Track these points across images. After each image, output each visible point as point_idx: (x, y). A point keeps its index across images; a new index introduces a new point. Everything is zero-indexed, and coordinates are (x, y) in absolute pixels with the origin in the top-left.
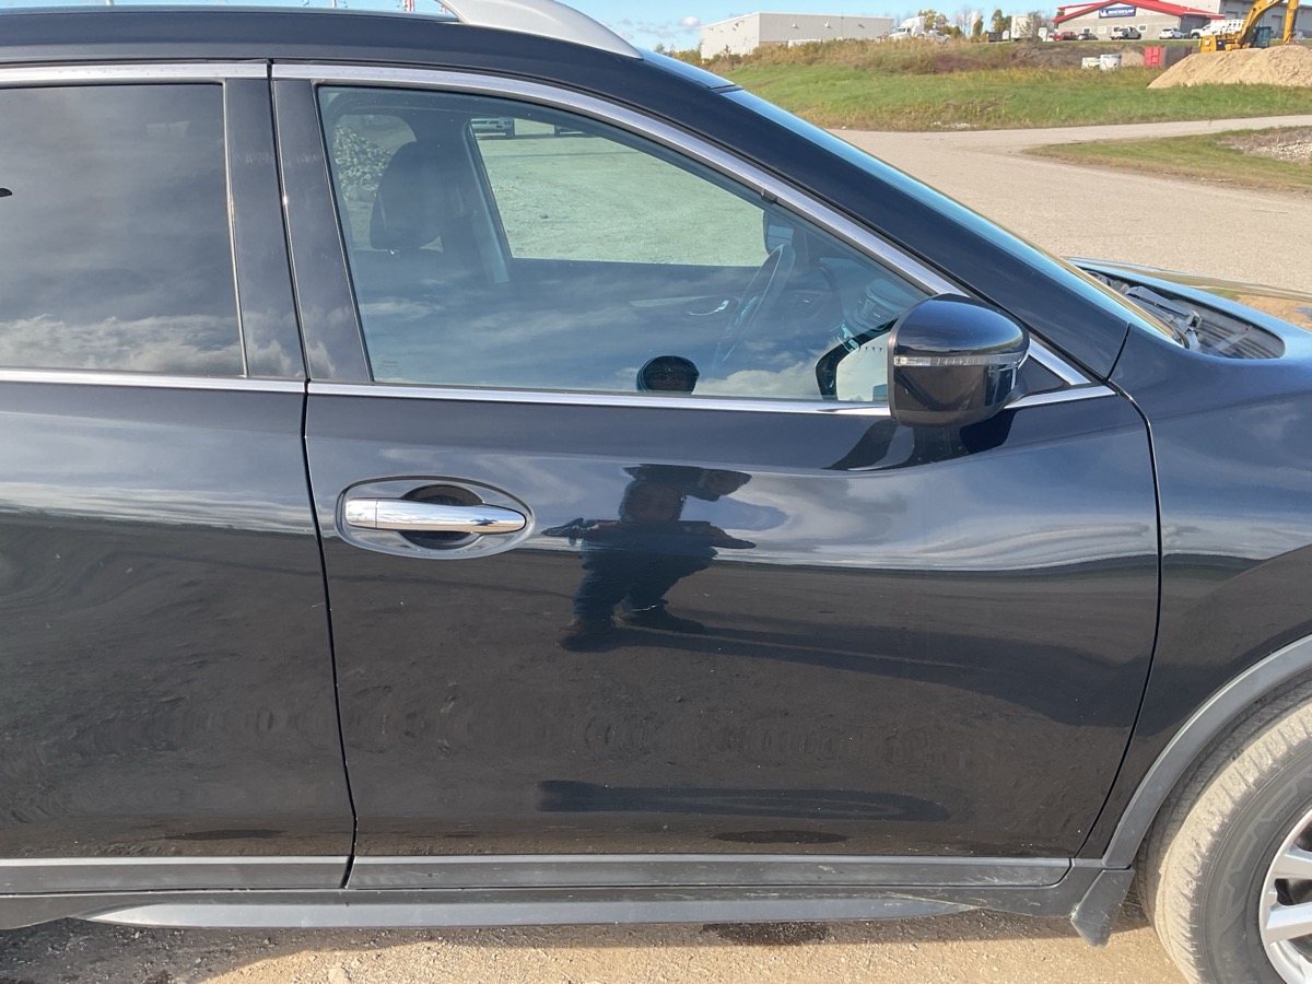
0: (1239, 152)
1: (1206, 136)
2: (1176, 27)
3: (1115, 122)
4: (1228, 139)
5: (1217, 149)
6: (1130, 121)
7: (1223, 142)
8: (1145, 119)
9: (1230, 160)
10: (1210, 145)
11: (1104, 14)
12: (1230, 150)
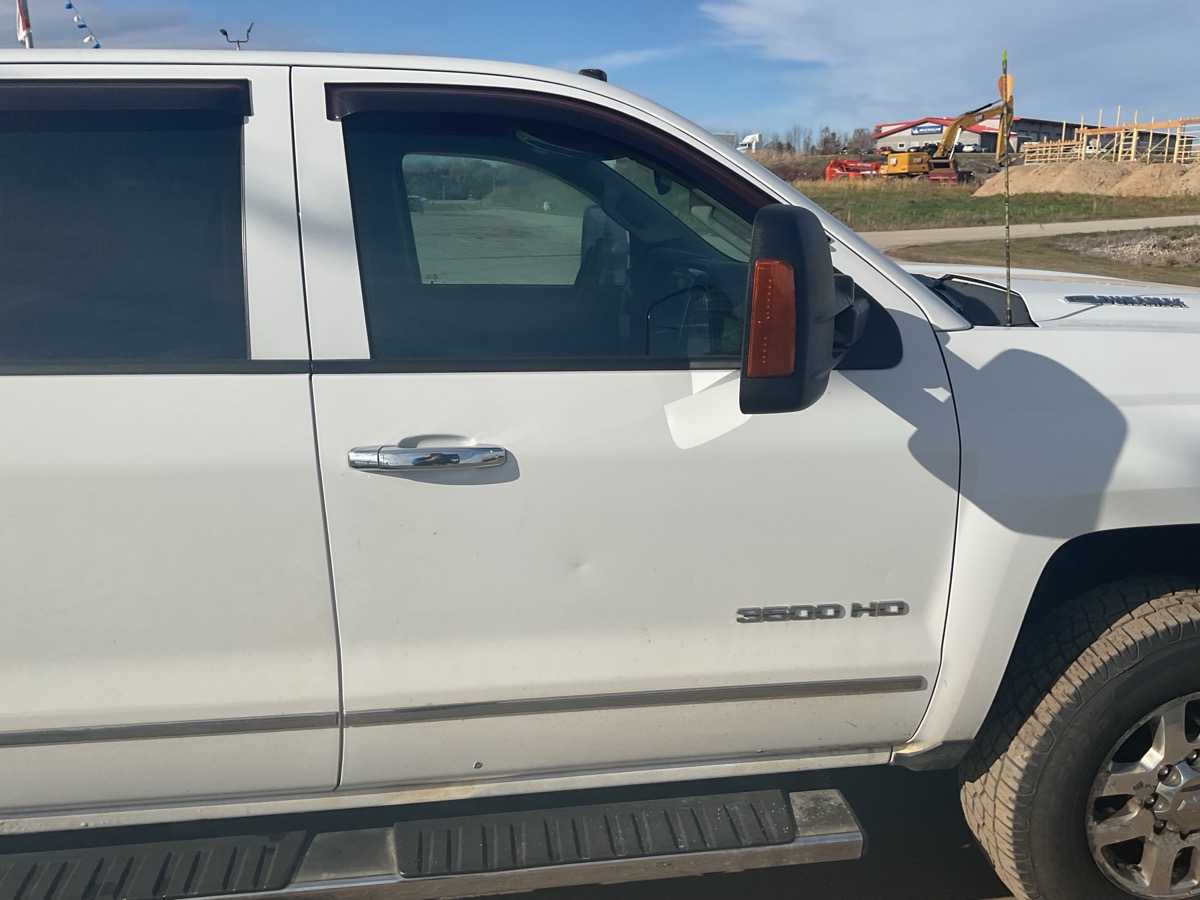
0: (1077, 253)
1: (1043, 238)
2: (978, 143)
3: (955, 225)
4: (1064, 241)
5: (1057, 250)
6: (968, 224)
7: (1060, 244)
8: (983, 222)
9: (1071, 259)
10: (1049, 246)
11: (916, 132)
12: (1067, 251)
